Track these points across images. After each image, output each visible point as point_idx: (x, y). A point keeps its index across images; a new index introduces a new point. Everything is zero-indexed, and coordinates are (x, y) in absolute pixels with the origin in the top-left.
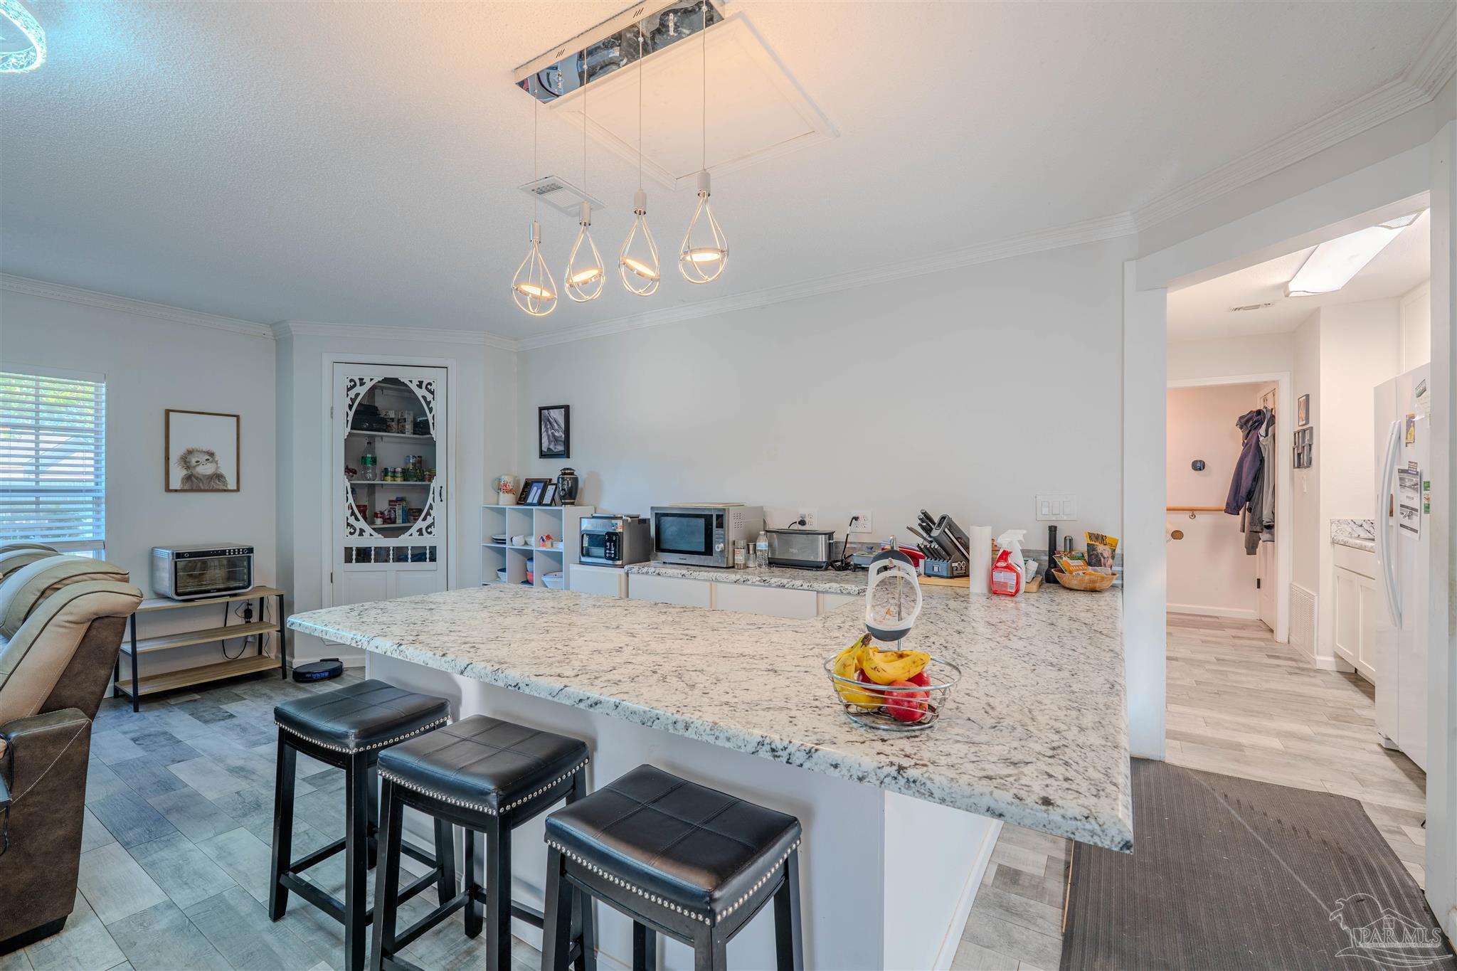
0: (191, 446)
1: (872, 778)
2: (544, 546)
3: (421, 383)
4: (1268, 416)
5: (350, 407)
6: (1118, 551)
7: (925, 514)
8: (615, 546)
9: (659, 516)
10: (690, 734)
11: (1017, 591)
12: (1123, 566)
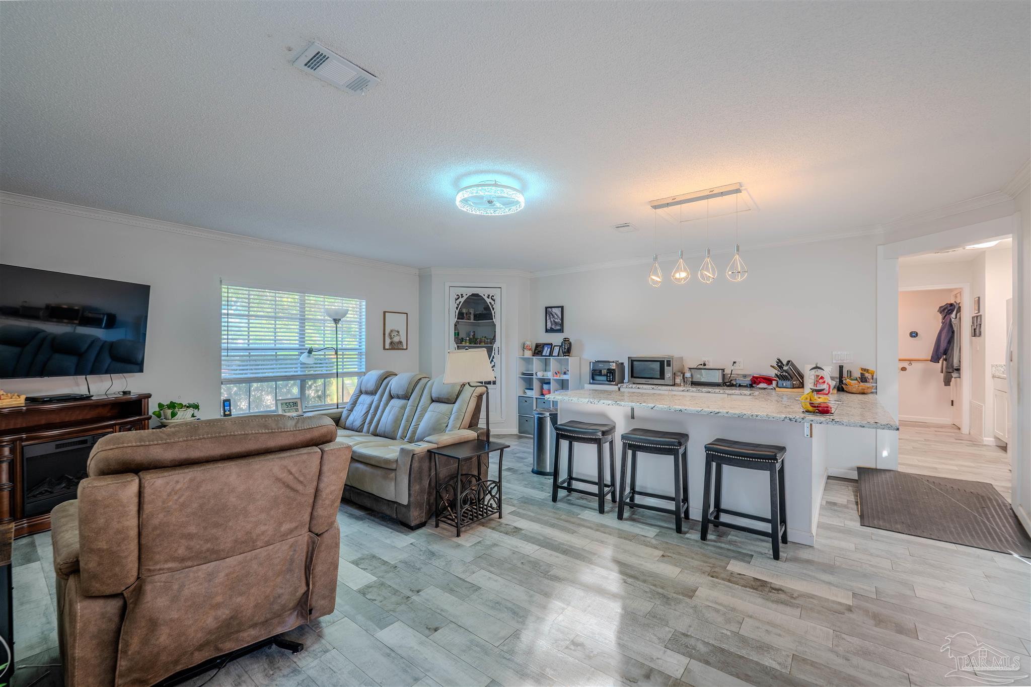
0: (392, 329)
1: (824, 422)
2: (556, 376)
3: (489, 295)
4: (957, 307)
5: (457, 308)
6: (875, 377)
7: (779, 360)
8: (612, 375)
9: (632, 361)
10: (759, 418)
11: (829, 392)
12: (876, 383)
